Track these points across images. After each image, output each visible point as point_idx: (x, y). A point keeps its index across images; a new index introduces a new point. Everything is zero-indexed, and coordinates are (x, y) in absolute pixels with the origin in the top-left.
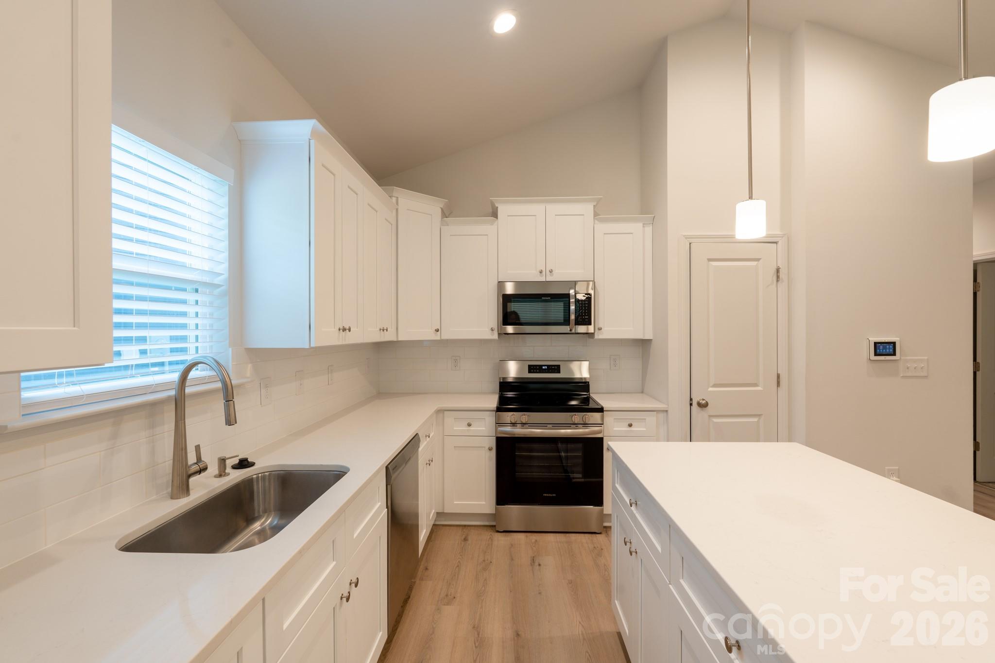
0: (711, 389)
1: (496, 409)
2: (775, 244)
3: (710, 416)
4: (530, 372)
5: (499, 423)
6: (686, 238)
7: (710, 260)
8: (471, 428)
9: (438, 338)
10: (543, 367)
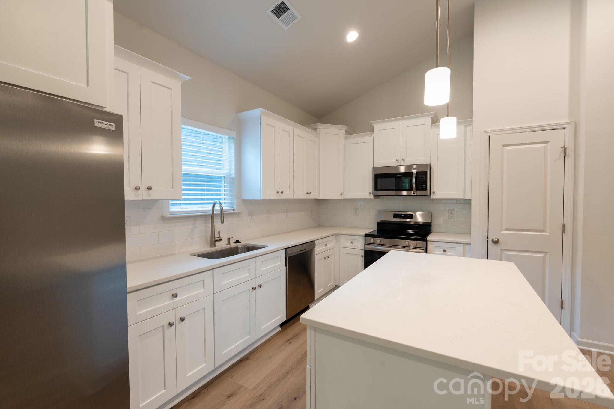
0: (503, 232)
1: (364, 235)
2: (564, 130)
3: (502, 250)
4: (394, 218)
5: (366, 243)
6: (486, 133)
7: (504, 146)
8: (353, 244)
9: (342, 198)
10: (402, 215)
